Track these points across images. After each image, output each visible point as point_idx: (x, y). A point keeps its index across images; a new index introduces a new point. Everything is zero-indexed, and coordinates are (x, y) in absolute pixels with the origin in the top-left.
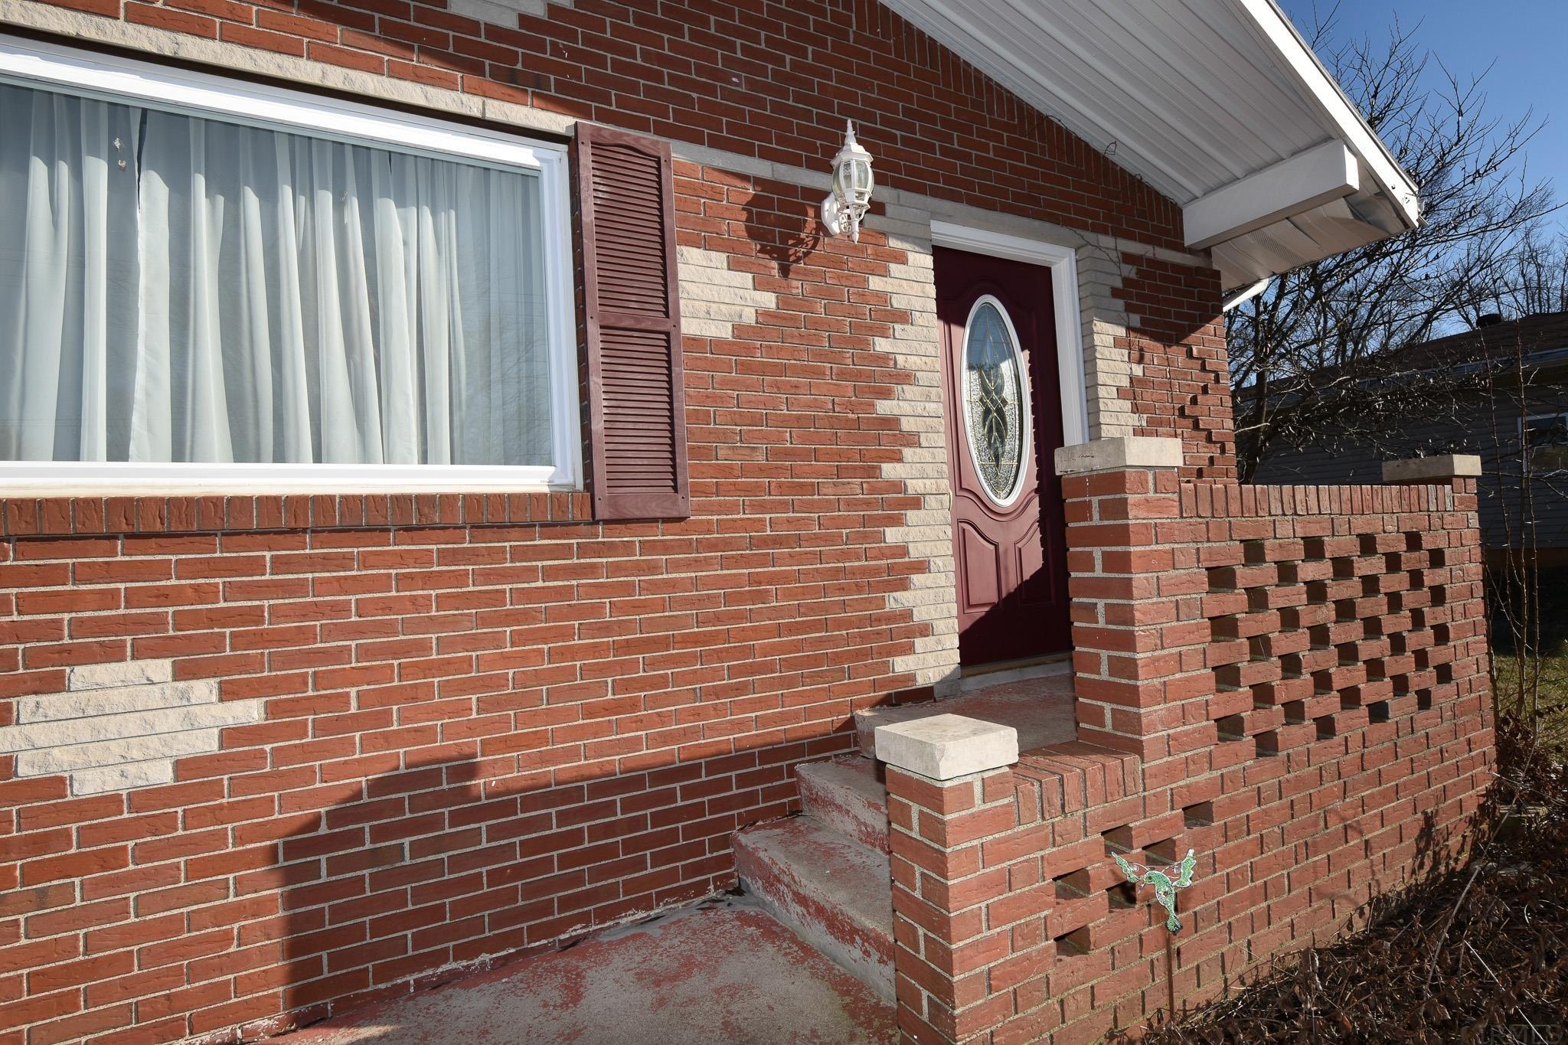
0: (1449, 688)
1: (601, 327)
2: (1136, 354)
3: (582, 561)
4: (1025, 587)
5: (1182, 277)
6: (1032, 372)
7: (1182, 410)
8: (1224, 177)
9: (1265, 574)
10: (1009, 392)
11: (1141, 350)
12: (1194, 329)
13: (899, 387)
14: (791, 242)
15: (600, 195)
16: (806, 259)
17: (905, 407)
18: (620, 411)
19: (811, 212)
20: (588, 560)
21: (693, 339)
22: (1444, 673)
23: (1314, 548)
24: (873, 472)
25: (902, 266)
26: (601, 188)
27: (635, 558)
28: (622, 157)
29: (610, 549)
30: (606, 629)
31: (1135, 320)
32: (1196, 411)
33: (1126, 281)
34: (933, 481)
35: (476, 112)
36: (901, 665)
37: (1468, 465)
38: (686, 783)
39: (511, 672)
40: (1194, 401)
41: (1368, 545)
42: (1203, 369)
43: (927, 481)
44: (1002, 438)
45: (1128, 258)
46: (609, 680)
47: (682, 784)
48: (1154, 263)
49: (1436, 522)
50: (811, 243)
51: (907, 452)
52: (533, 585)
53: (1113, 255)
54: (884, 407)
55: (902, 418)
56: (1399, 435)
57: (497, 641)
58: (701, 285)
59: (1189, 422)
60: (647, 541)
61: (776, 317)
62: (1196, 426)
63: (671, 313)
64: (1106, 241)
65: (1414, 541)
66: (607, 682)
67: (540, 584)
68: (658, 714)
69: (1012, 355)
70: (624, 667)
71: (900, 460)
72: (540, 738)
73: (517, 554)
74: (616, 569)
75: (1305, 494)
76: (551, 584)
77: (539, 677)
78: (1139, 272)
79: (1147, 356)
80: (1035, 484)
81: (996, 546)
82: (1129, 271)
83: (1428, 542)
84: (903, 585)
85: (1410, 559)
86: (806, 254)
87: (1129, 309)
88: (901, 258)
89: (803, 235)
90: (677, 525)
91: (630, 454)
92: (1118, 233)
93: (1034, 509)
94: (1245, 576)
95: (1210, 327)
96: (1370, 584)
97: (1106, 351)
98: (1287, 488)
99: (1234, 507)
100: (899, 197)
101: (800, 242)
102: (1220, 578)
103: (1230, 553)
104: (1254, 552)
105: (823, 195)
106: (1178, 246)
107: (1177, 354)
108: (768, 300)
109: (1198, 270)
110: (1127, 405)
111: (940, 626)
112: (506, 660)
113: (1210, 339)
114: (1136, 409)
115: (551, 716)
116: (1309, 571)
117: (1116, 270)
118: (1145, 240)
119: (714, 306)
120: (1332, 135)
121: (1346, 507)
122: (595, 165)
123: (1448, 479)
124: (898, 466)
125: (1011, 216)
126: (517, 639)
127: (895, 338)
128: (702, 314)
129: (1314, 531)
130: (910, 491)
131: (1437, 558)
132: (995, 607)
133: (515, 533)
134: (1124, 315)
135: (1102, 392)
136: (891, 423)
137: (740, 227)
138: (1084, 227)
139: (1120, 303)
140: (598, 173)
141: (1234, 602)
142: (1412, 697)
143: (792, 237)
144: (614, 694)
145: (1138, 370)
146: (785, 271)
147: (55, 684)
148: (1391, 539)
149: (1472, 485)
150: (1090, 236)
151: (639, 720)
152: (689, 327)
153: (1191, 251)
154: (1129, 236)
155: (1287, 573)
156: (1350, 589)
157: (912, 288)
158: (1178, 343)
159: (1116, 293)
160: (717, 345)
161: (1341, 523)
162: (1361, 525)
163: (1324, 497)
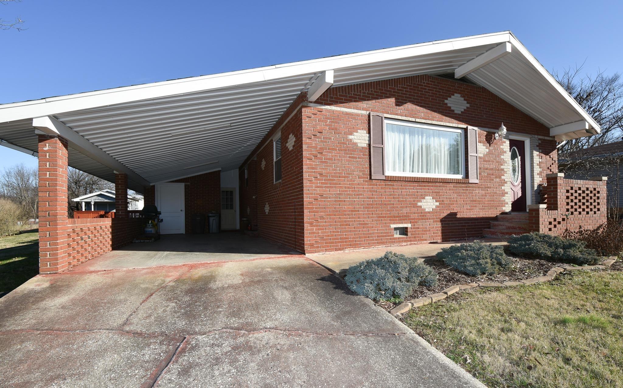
0: (599, 212)
1: (470, 155)
2: (541, 157)
3: (467, 188)
4: (518, 199)
5: (549, 142)
6: (521, 160)
7: (548, 168)
8: (560, 124)
9: (573, 191)
10: (517, 164)
11: (542, 157)
12: (550, 152)
13: (504, 164)
14: (490, 141)
16: (493, 143)
17: (505, 167)
19: (493, 136)
21: (479, 157)
22: (599, 210)
23: (580, 189)
24: (500, 177)
26: (470, 135)
28: (472, 131)
29: (470, 187)
31: (541, 151)
33: (539, 144)
35: (457, 126)
36: (504, 208)
37: (605, 178)
40: (550, 166)
41: (587, 189)
42: (552, 160)
43: (508, 179)
44: (515, 172)
45: (540, 139)
46: (469, 205)
48: (544, 140)
49: (599, 187)
50: (493, 141)
51: (505, 174)
53: (537, 139)
54: (502, 167)
56: (592, 174)
58: (480, 149)
59: (549, 170)
60: (473, 186)
61: (489, 153)
62: (551, 171)
63: (477, 153)
64: (536, 136)
65: (595, 189)
67: (463, 191)
68: (474, 211)
69: (517, 157)
70: (471, 204)
73: (460, 187)
74: (470, 190)
75: (579, 181)
78: (541, 142)
79: (543, 158)
80: (521, 181)
81: (514, 191)
82: (540, 142)
83: (597, 190)
84: (504, 196)
85: (594, 192)
87: (540, 149)
88: (505, 142)
90: (477, 184)
91: (472, 174)
92: (538, 135)
93: (520, 185)
94: (571, 191)
95: (554, 152)
96: (587, 195)
97: (535, 157)
98: (576, 180)
99: (570, 182)
102: (568, 191)
103: (569, 188)
104: (572, 188)
105: (494, 133)
106: (549, 137)
107: (548, 157)
108: (487, 150)
109: (552, 141)
110: (539, 167)
111: (509, 203)
113: (554, 154)
114: (540, 168)
116: (579, 192)
117: (537, 142)
118: (542, 135)
119: (481, 152)
120: (583, 120)
121: (585, 184)
123: (601, 180)
124: (504, 177)
125: (521, 133)
126: (460, 198)
127: (504, 156)
129: (580, 186)
130: (505, 181)
131: (598, 192)
132: (513, 202)
133: (460, 184)
135: (534, 164)
136: (503, 170)
137: (485, 140)
138: (533, 134)
139: (538, 148)
140: (470, 133)
141: (569, 194)
142: (593, 212)
145: (541, 160)
146: (490, 146)
147: (424, 198)
148: (591, 188)
149: (606, 182)
150: (533, 136)
151: (472, 211)
152: (479, 155)
153: (551, 137)
154: (540, 135)
155: (576, 192)
156: (585, 195)
157: (506, 147)
158: (548, 155)
159: (537, 146)
160: (481, 158)
161: (584, 186)
162: (587, 186)
163: (581, 182)
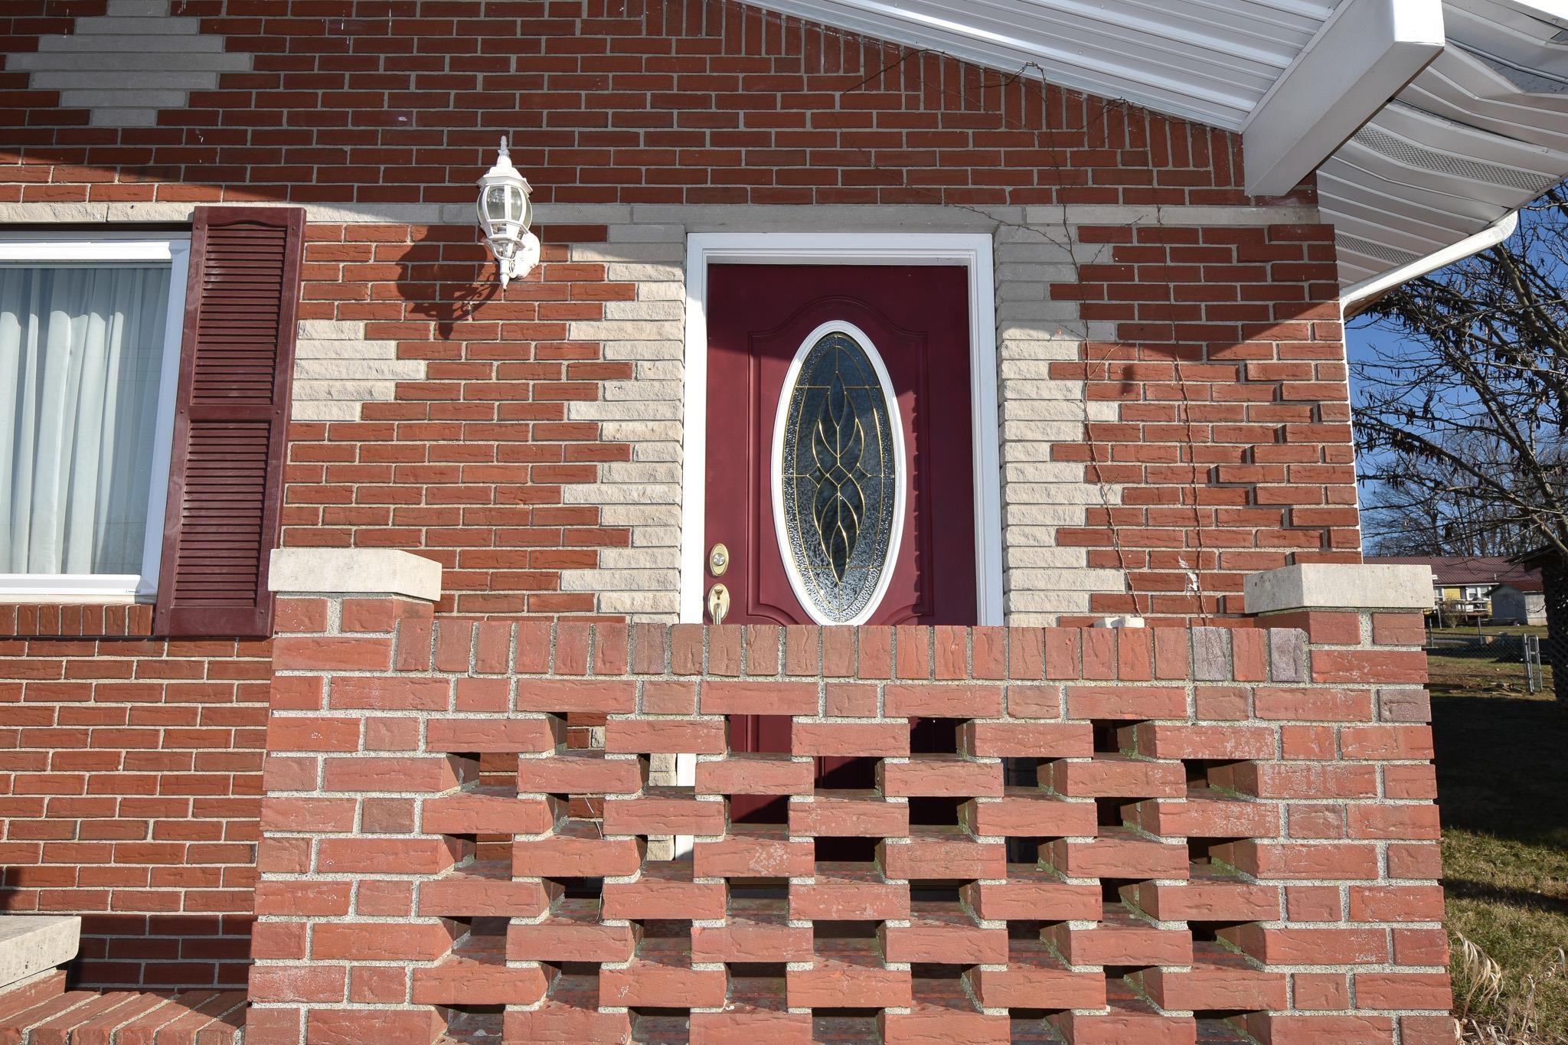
1: (193, 421)
2: (1103, 386)
3: (141, 681)
5: (1234, 247)
7: (1215, 473)
13: (606, 465)
14: (457, 294)
15: (213, 279)
16: (476, 314)
17: (612, 493)
18: (203, 513)
19: (490, 254)
20: (148, 681)
21: (308, 425)
24: (545, 581)
25: (628, 304)
26: (214, 271)
27: (201, 681)
28: (243, 234)
29: (173, 669)
30: (156, 761)
31: (1106, 328)
32: (1251, 473)
33: (1088, 270)
34: (650, 595)
35: (99, 218)
38: (228, 961)
39: (47, 798)
40: (1249, 456)
42: (1279, 398)
43: (639, 596)
45: (1090, 234)
46: (151, 821)
47: (223, 961)
50: (485, 293)
51: (608, 555)
52: (84, 704)
53: (1059, 233)
54: (576, 494)
55: (606, 508)
57: (40, 762)
58: (325, 362)
59: (1235, 493)
60: (217, 662)
61: (423, 389)
62: (1250, 497)
63: (275, 399)
66: (146, 823)
67: (92, 704)
68: (203, 870)
69: (882, 403)
70: (170, 808)
71: (593, 565)
72: (67, 876)
73: (73, 670)
74: (176, 693)
76: (103, 705)
77: (75, 807)
78: (1119, 253)
82: (1097, 253)
86: (476, 307)
87: (1091, 313)
88: (627, 293)
89: (476, 284)
90: (257, 644)
91: (207, 562)
92: (1071, 198)
95: (1298, 324)
97: (1029, 389)
100: (632, 214)
101: (472, 292)
106: (1228, 197)
107: (1209, 376)
108: (415, 370)
109: (1282, 230)
110: (1074, 470)
112: (45, 784)
113: (1297, 346)
114: (1095, 476)
115: (83, 854)
117: (1062, 257)
119: (338, 384)
122: (210, 248)
124: (588, 573)
125: (840, 206)
126: (60, 762)
127: (605, 400)
128: (324, 395)
130: (604, 608)
133: (73, 646)
134: (1079, 325)
135: (1013, 452)
136: (584, 514)
137: (390, 287)
139: (1071, 308)
140: (213, 256)
143: (459, 288)
144: (154, 838)
145: (1106, 412)
146: (445, 331)
151: (179, 873)
152: (301, 411)
153: (1259, 201)
157: (641, 330)
158: (1211, 359)
159: (1061, 293)
160: (341, 429)
